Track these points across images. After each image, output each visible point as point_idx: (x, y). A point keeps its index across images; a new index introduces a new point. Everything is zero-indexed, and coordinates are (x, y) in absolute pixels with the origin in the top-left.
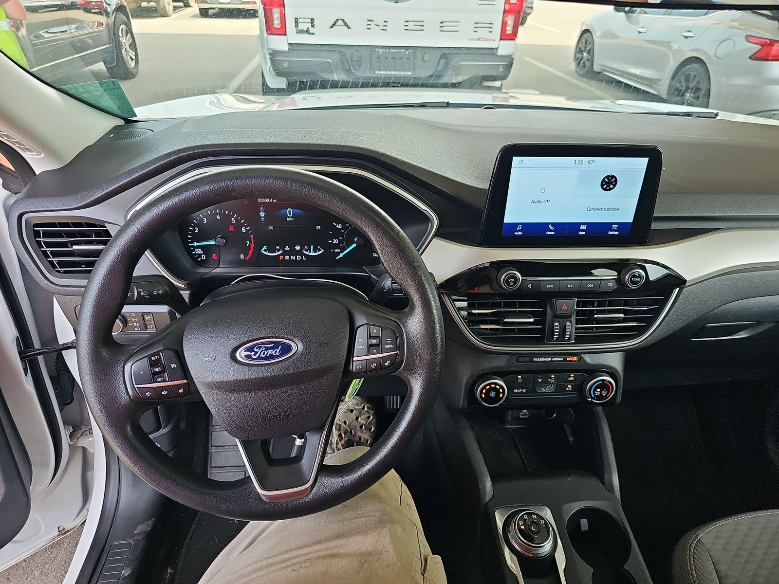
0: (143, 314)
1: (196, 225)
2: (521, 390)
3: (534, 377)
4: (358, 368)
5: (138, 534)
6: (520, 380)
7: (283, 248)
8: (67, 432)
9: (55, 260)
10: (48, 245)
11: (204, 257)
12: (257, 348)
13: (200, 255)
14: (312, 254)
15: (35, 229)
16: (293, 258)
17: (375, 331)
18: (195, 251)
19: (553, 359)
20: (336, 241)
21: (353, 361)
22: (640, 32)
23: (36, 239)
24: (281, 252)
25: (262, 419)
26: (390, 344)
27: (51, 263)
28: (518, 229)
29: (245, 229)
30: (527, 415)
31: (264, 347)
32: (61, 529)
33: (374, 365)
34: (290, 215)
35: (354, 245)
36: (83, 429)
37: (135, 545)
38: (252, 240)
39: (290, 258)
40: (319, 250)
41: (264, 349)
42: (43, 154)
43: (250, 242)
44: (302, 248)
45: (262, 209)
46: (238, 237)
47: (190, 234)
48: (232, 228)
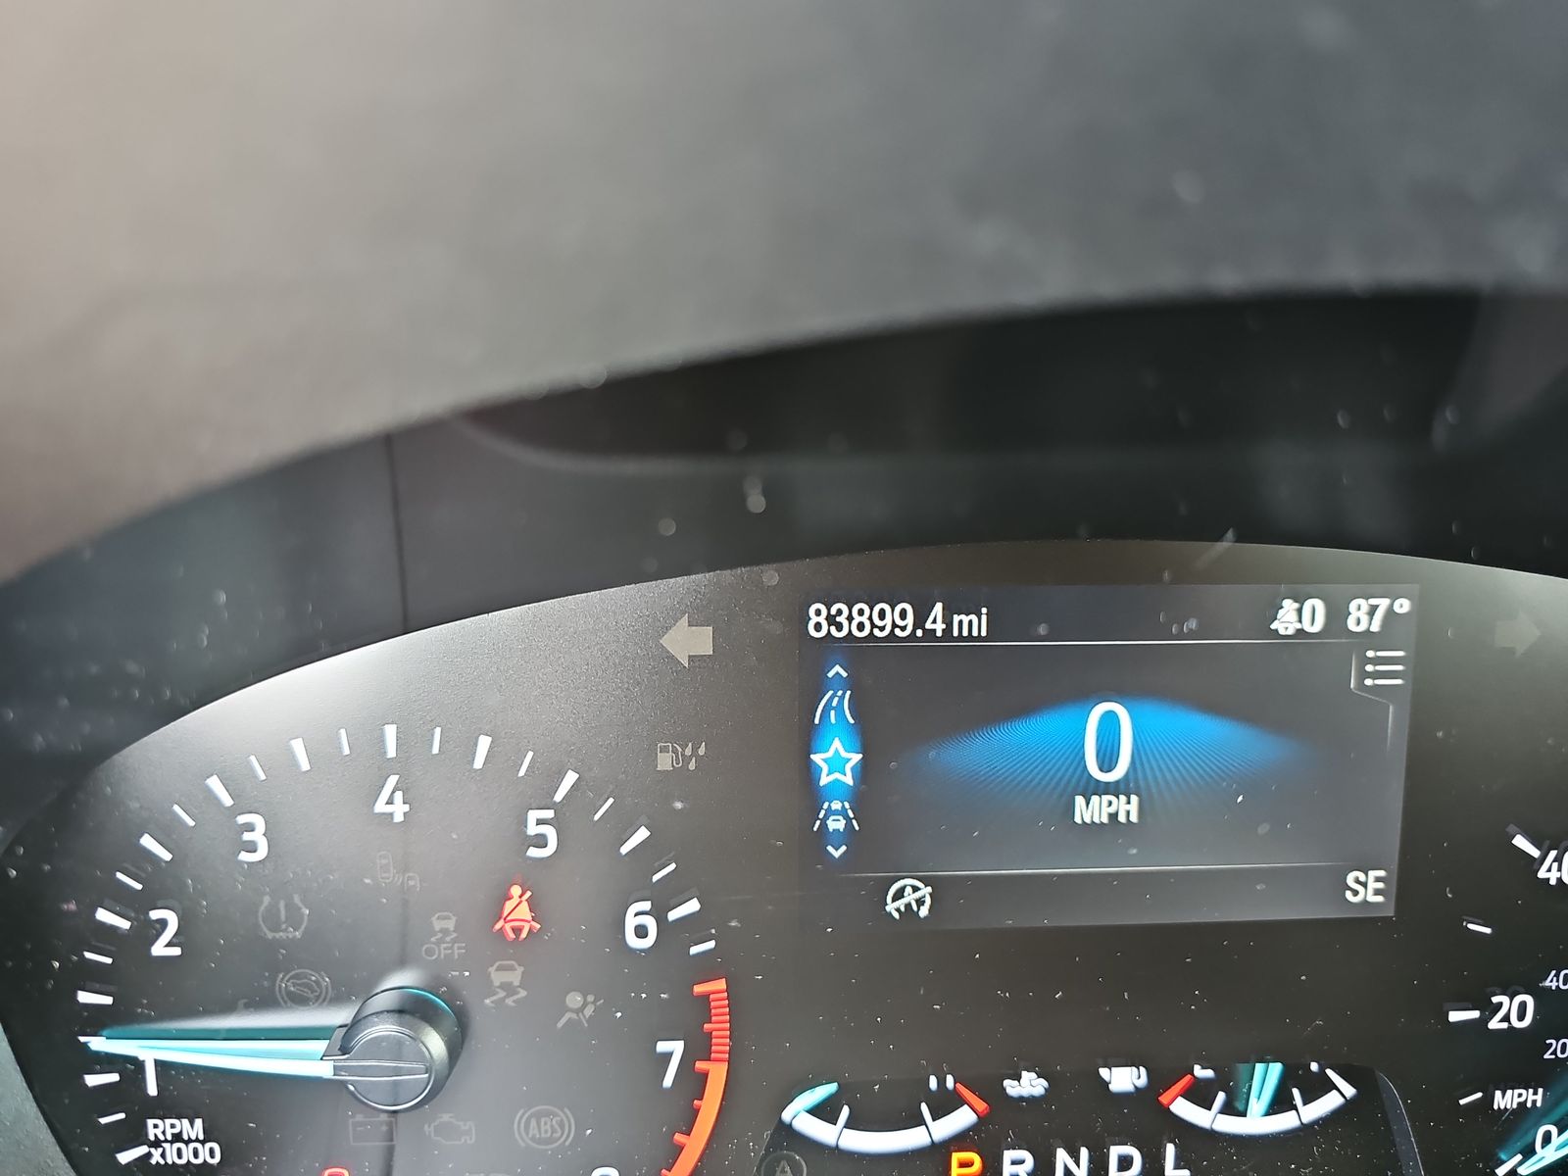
1: (163, 887)
16: (1071, 1162)
18: (140, 1138)
20: (1514, 1011)
24: (962, 1118)
29: (659, 913)
34: (1107, 762)
38: (719, 1027)
43: (699, 1049)
44: (1167, 1076)
45: (836, 707)
46: (574, 999)
47: (96, 979)
48: (524, 912)
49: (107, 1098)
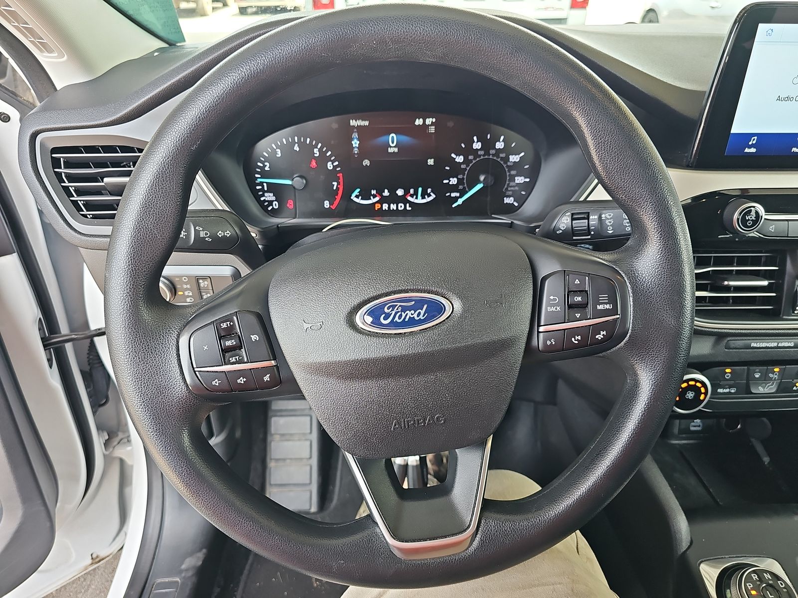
0: (198, 279)
1: (267, 160)
2: (727, 390)
3: (748, 370)
4: (549, 343)
5: (187, 570)
6: (728, 374)
7: (380, 192)
8: (101, 440)
9: (81, 200)
10: (72, 178)
11: (276, 205)
12: (388, 308)
13: (271, 203)
14: (420, 201)
15: (53, 155)
16: (393, 207)
17: (577, 282)
18: (264, 196)
19: (780, 345)
20: (454, 181)
21: (539, 332)
22: (713, 7)
23: (56, 170)
24: (377, 199)
25: (395, 425)
26: (606, 303)
27: (75, 203)
28: (750, 143)
29: (332, 164)
30: (699, 426)
31: (400, 306)
32: (94, 556)
33: (576, 338)
34: (393, 143)
35: (479, 186)
36: (121, 435)
37: (183, 584)
38: (341, 181)
39: (389, 207)
40: (429, 195)
41: (399, 310)
42: (66, 58)
43: (338, 184)
44: (407, 192)
45: (355, 135)
46: (322, 177)
47: (258, 173)
48: (315, 164)
49: (259, 190)
